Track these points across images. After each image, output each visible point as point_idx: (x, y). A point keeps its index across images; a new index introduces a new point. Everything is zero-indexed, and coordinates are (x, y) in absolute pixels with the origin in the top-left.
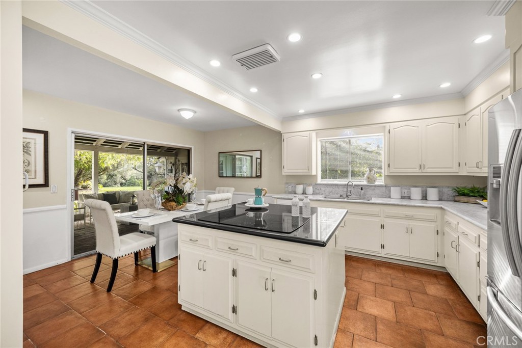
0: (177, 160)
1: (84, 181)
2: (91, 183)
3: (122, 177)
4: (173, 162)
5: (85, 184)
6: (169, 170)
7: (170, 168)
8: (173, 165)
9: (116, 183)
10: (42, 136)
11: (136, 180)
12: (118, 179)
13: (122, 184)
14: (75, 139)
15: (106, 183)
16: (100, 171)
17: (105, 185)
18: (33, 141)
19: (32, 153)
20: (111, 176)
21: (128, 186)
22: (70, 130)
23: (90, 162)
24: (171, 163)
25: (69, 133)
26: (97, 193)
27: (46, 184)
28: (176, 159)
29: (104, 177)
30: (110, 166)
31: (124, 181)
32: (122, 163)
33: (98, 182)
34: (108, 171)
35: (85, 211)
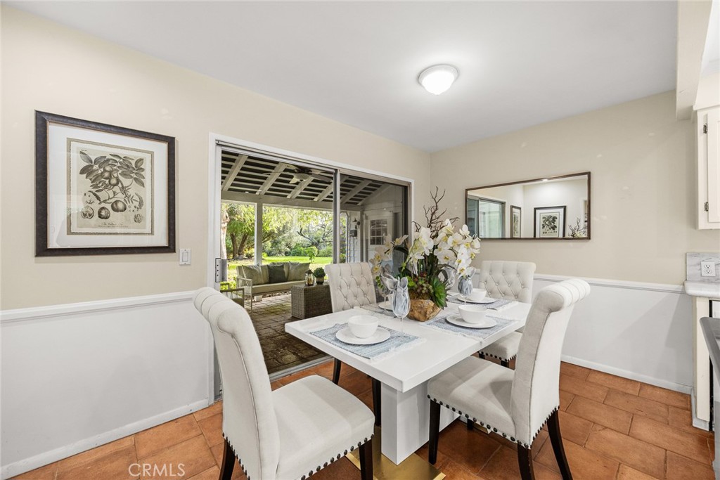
0: (364, 216)
1: (249, 249)
2: (254, 251)
3: (287, 245)
4: (358, 218)
5: (249, 252)
6: (351, 231)
7: (353, 228)
8: (359, 223)
9: (280, 252)
10: (164, 146)
11: (302, 248)
12: (283, 247)
13: (287, 254)
14: (223, 159)
15: (270, 252)
16: (265, 235)
17: (269, 254)
18: (147, 158)
19: (147, 182)
20: (275, 243)
21: (294, 255)
22: (213, 136)
23: (254, 224)
24: (355, 221)
25: (212, 145)
26: (260, 265)
27: (170, 248)
28: (362, 214)
29: (269, 244)
30: (275, 230)
31: (288, 250)
32: (289, 225)
33: (261, 250)
34: (273, 237)
35: (243, 293)
